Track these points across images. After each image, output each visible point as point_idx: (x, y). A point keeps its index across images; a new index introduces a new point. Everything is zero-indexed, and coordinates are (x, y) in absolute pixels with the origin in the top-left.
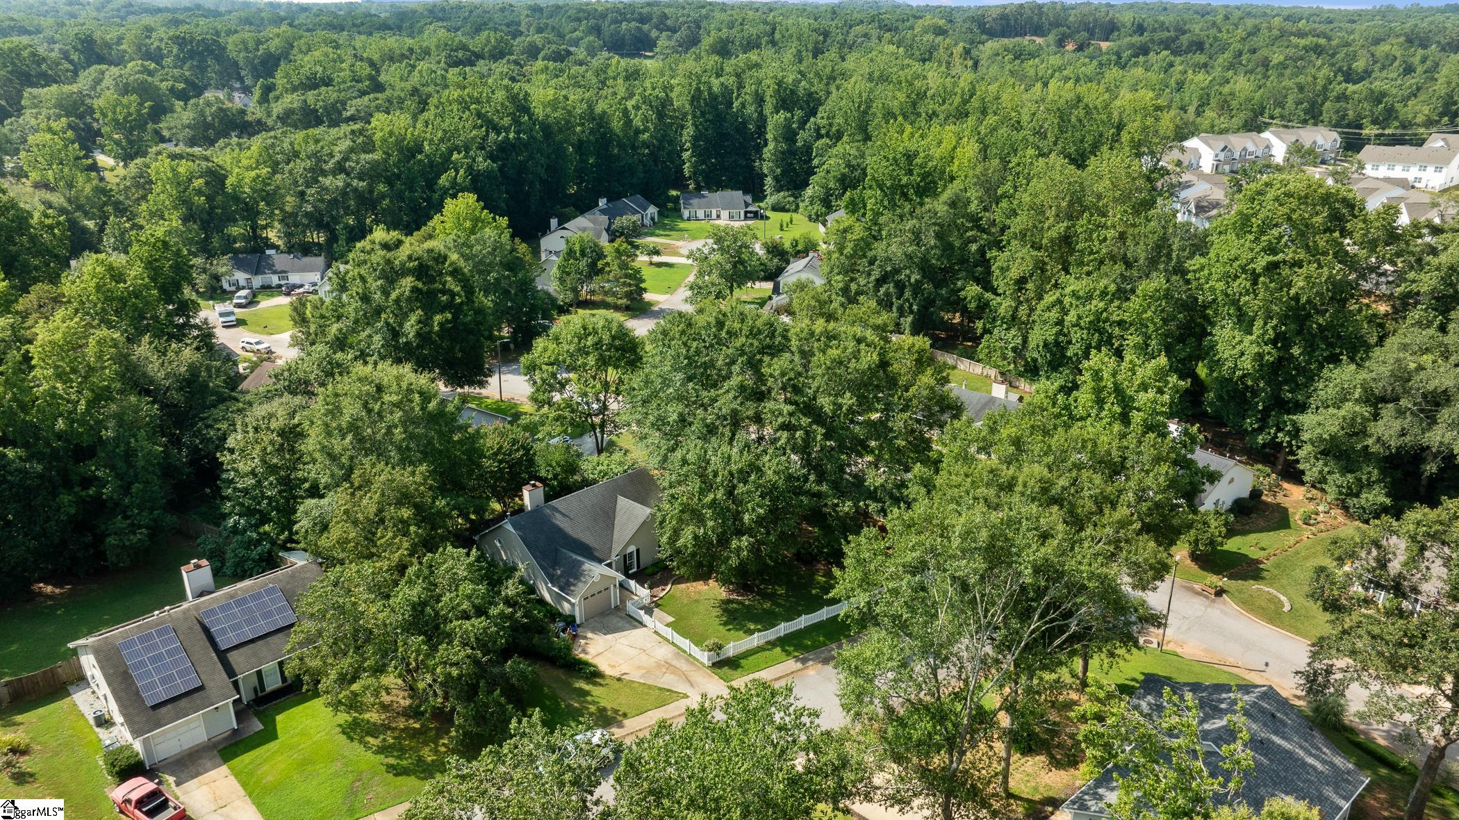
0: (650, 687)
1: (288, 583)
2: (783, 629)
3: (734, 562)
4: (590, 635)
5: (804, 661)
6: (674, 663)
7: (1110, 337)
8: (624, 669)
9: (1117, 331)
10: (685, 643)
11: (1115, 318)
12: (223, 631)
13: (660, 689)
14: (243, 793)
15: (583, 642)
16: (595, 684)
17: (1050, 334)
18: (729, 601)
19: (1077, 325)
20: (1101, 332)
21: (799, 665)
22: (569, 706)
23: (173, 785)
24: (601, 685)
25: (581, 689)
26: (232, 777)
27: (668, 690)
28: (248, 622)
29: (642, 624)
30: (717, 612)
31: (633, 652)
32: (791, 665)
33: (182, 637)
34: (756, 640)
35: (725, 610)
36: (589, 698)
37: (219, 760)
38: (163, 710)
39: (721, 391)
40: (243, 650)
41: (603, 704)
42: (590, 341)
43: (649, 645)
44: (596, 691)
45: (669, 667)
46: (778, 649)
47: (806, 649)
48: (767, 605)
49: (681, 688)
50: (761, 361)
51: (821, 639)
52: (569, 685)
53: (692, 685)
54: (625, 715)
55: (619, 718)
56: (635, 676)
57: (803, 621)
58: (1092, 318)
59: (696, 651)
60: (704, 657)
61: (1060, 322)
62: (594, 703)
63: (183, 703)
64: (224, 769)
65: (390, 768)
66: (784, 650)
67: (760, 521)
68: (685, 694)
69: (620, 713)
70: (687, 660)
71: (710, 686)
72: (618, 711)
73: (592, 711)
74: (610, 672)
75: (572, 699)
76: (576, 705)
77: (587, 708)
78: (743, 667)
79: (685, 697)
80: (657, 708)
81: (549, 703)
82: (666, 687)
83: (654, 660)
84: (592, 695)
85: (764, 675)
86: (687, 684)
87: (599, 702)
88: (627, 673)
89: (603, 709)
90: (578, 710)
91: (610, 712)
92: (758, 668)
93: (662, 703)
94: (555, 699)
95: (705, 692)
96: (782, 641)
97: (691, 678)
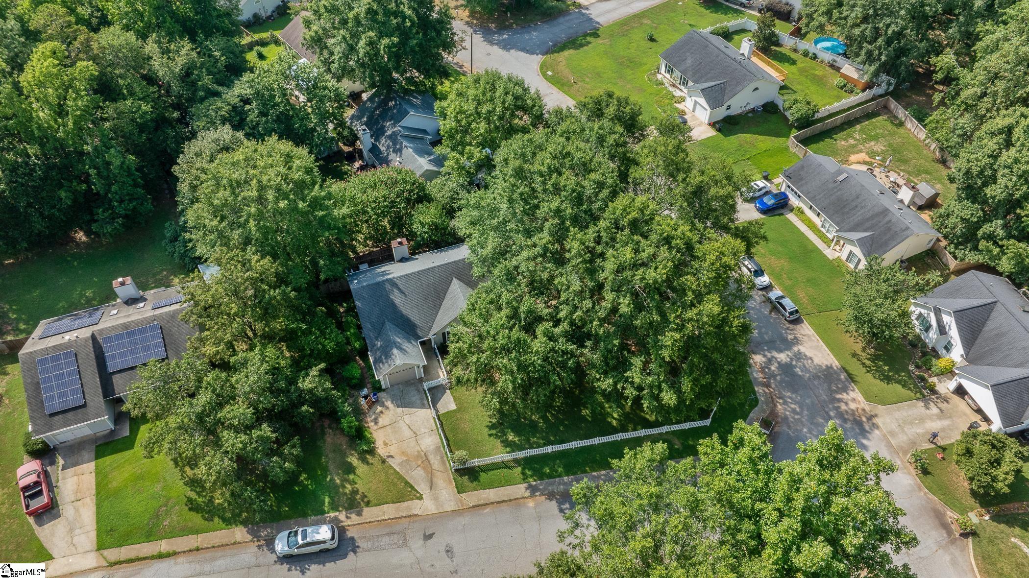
0: (401, 478)
1: (168, 322)
2: (529, 452)
4: (389, 404)
5: (534, 489)
6: (431, 457)
8: (393, 450)
12: (113, 357)
13: (407, 483)
14: (94, 492)
15: (379, 409)
16: (364, 460)
18: (507, 401)
21: (528, 493)
22: (332, 480)
23: (60, 468)
24: (368, 463)
25: (350, 464)
26: (93, 474)
27: (411, 486)
28: (132, 352)
29: (430, 405)
31: (407, 433)
32: (521, 489)
33: (80, 361)
34: (501, 458)
35: (500, 411)
36: (351, 477)
37: (93, 455)
38: (56, 418)
40: (124, 374)
41: (360, 486)
43: (423, 430)
44: (361, 468)
45: (424, 459)
46: (516, 470)
47: (541, 476)
49: (422, 487)
51: (560, 470)
52: (344, 455)
53: (431, 488)
54: (368, 504)
55: (362, 504)
56: (396, 461)
57: (550, 449)
62: (353, 483)
63: (70, 415)
64: (93, 464)
65: (190, 500)
66: (523, 473)
68: (421, 495)
69: (366, 500)
70: (442, 458)
71: (444, 492)
72: (366, 496)
73: (347, 491)
74: (381, 451)
75: (338, 474)
76: (338, 481)
77: (344, 487)
78: (479, 481)
79: (421, 498)
80: (394, 502)
81: (319, 473)
82: (411, 482)
83: (418, 448)
84: (355, 474)
85: (491, 494)
86: (428, 485)
87: (356, 483)
88: (392, 457)
89: (355, 492)
90: (336, 487)
91: (358, 497)
92: (490, 486)
93: (400, 498)
94: (325, 470)
95: (436, 499)
96: (527, 463)
97: (435, 479)
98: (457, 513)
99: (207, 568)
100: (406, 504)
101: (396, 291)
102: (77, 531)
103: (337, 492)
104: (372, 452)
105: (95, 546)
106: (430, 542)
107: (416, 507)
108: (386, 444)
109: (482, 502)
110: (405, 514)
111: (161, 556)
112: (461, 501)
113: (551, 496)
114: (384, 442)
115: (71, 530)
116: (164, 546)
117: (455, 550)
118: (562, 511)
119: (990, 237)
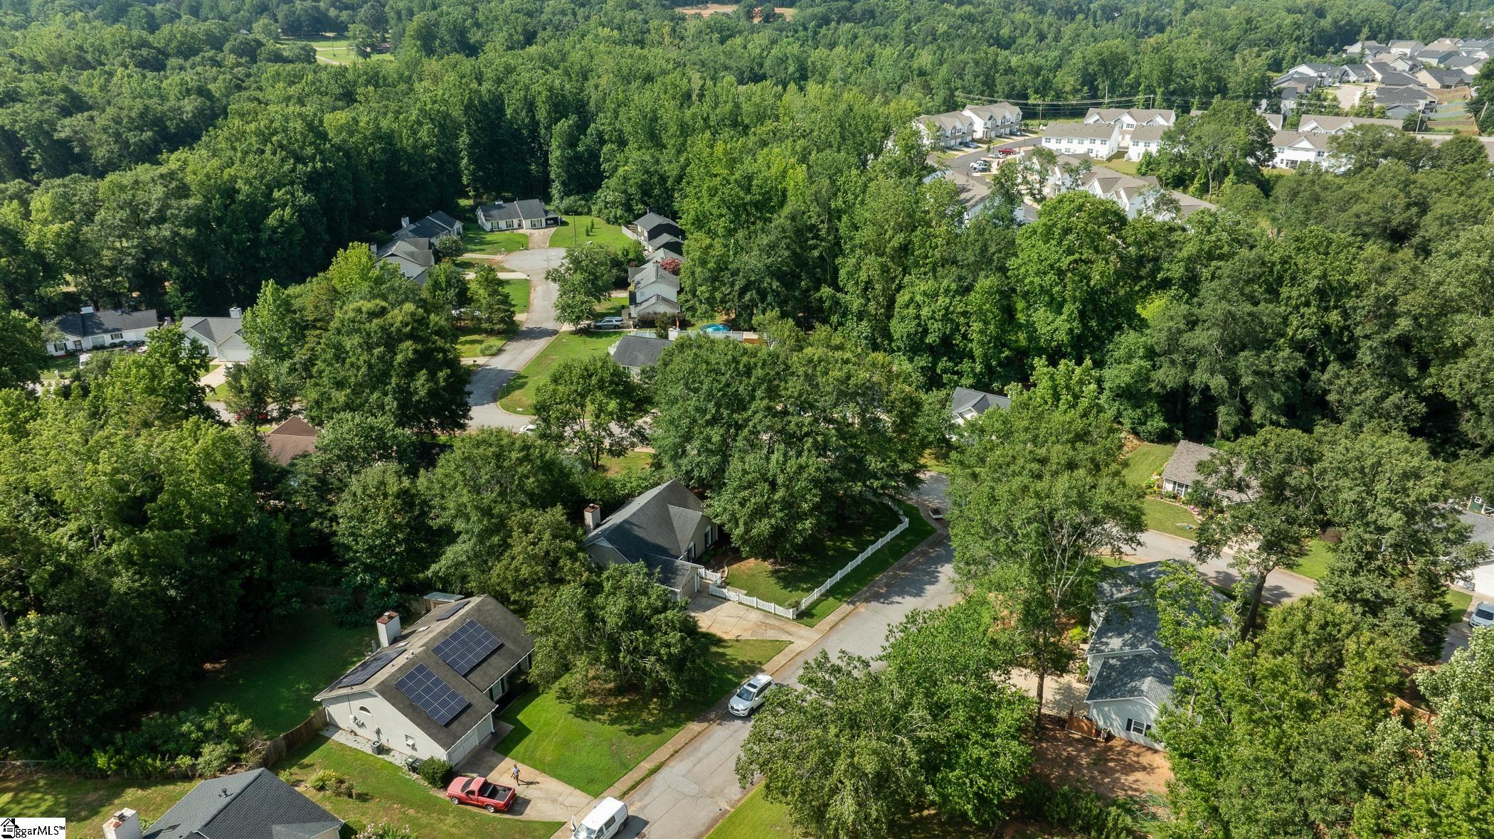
0: (763, 641)
1: (479, 616)
2: (829, 583)
3: (799, 540)
5: (853, 603)
6: (768, 621)
7: (958, 325)
8: (735, 633)
9: (962, 320)
10: (770, 607)
11: (959, 310)
13: (772, 641)
16: (725, 646)
17: (911, 326)
18: (775, 572)
19: (932, 318)
20: (952, 321)
21: (851, 607)
22: (719, 665)
24: (729, 646)
25: (718, 652)
27: (777, 641)
28: (471, 650)
29: (726, 599)
30: (772, 581)
31: (733, 620)
32: (845, 608)
33: (435, 670)
34: (816, 594)
35: (779, 578)
36: (728, 657)
37: (500, 756)
38: (454, 726)
39: (750, 413)
40: (476, 672)
41: (740, 659)
42: (594, 380)
43: (741, 613)
44: (729, 651)
45: (765, 625)
46: (831, 599)
47: (849, 595)
48: (805, 569)
49: (784, 637)
50: (778, 386)
51: (857, 584)
52: (709, 651)
53: (791, 635)
54: (761, 663)
56: (746, 636)
57: (839, 576)
58: (943, 312)
59: (780, 610)
60: (790, 613)
61: (918, 317)
62: (735, 659)
63: (464, 718)
64: (508, 759)
65: (628, 731)
66: (836, 598)
67: (816, 507)
68: (790, 641)
69: (756, 662)
70: (775, 618)
71: (803, 632)
72: (753, 661)
73: (737, 664)
74: (725, 637)
75: (718, 660)
76: (723, 663)
77: (732, 664)
78: (816, 615)
79: (791, 643)
80: (777, 654)
82: (773, 639)
83: (751, 622)
84: (729, 655)
85: (832, 618)
86: (787, 634)
87: (737, 659)
88: (740, 635)
89: (743, 663)
90: (726, 666)
91: (749, 663)
92: (826, 614)
93: (778, 650)
95: (802, 637)
96: (831, 592)
97: (787, 630)
98: (825, 636)
99: (700, 755)
100: (786, 650)
102: (560, 799)
103: (732, 669)
104: (723, 640)
105: (590, 798)
107: (795, 648)
108: (726, 632)
109: (833, 624)
110: (793, 654)
111: (654, 771)
112: (819, 630)
113: (867, 600)
114: (723, 631)
115: (554, 801)
116: (646, 765)
119: (945, 371)
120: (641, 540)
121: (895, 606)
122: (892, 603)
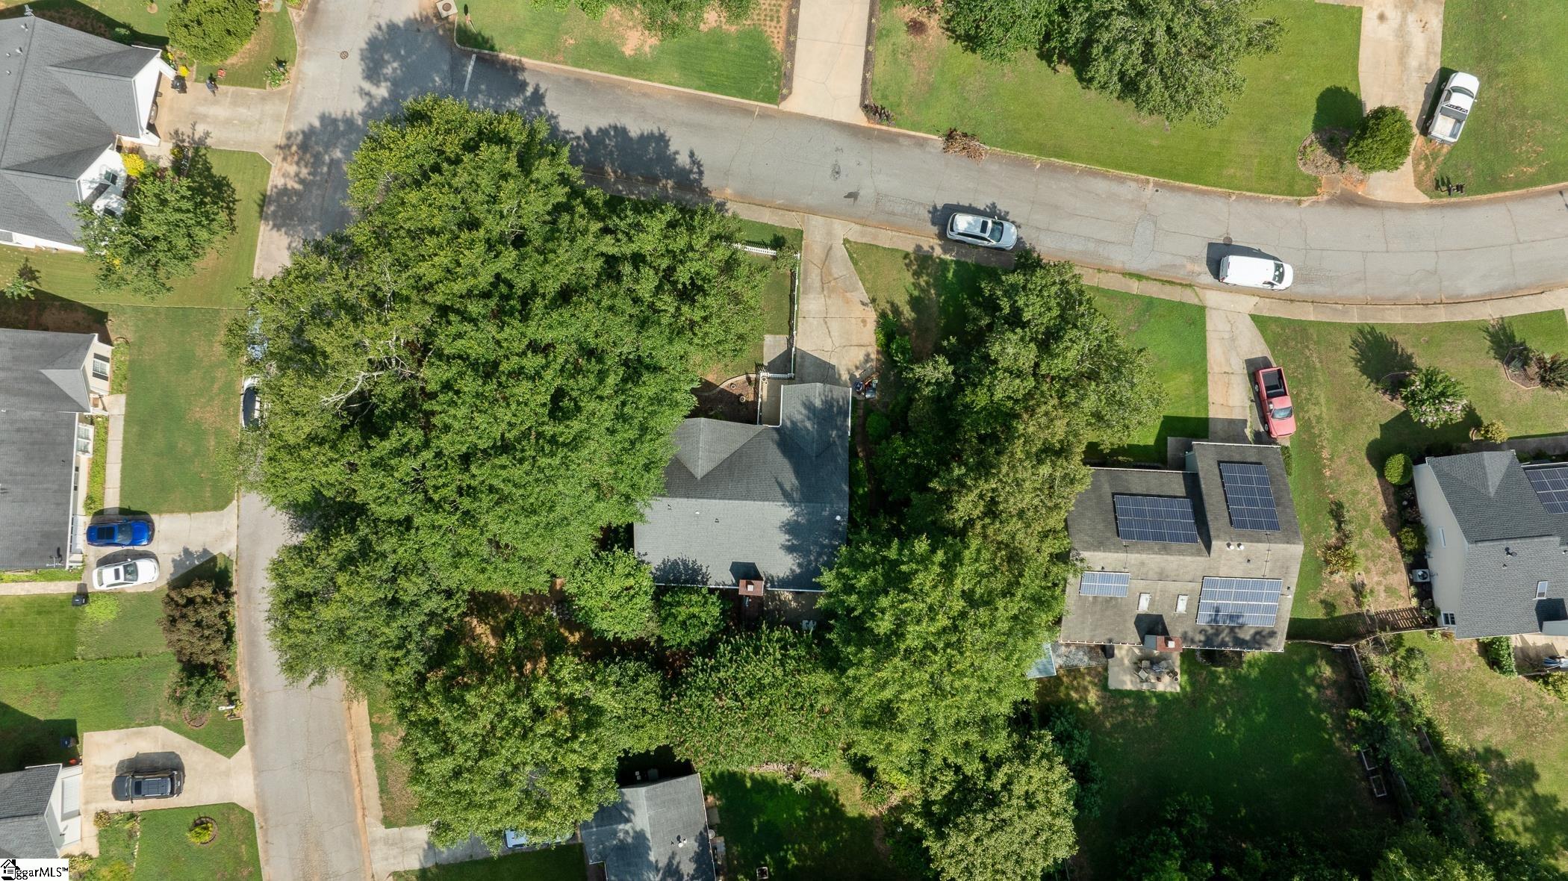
0: (860, 272)
1: (1108, 539)
4: (845, 375)
6: (817, 284)
8: (859, 311)
12: (1183, 516)
13: (855, 263)
14: (1210, 377)
15: (857, 374)
16: (896, 311)
22: (939, 295)
23: (1249, 424)
24: (892, 304)
25: (913, 309)
26: (1210, 400)
27: (851, 258)
28: (1158, 514)
29: (795, 353)
32: (734, 211)
36: (916, 293)
37: (1211, 426)
38: (1254, 459)
40: (1172, 492)
41: (909, 278)
43: (815, 321)
44: (902, 301)
45: (827, 284)
49: (840, 251)
52: (917, 322)
53: (831, 248)
54: (906, 256)
55: (912, 257)
62: (916, 285)
63: (1237, 458)
64: (1211, 415)
68: (844, 244)
69: (907, 261)
70: (805, 279)
71: (818, 238)
72: (906, 265)
73: (925, 278)
74: (872, 316)
75: (929, 299)
76: (933, 291)
77: (927, 283)
78: (775, 235)
79: (846, 241)
80: (877, 247)
81: (951, 309)
82: (850, 263)
83: (829, 302)
84: (911, 295)
85: (768, 217)
86: (832, 253)
87: (913, 284)
88: (863, 304)
89: (917, 274)
90: (935, 287)
91: (914, 267)
92: (764, 226)
93: (871, 248)
94: (943, 310)
95: (830, 234)
97: (823, 256)
98: (812, 211)
99: (1091, 246)
100: (864, 241)
101: (788, 487)
102: (1227, 336)
103: (936, 279)
104: (883, 315)
105: (1208, 313)
106: (852, 190)
107: (854, 232)
108: (864, 321)
109: (781, 212)
110: (869, 229)
111: (1139, 277)
112: (803, 222)
113: (705, 192)
114: (865, 326)
115: (1233, 339)
116: (1135, 287)
117: (830, 172)
118: (701, 173)
120: (798, 473)
121: (699, 155)
122: (695, 162)
